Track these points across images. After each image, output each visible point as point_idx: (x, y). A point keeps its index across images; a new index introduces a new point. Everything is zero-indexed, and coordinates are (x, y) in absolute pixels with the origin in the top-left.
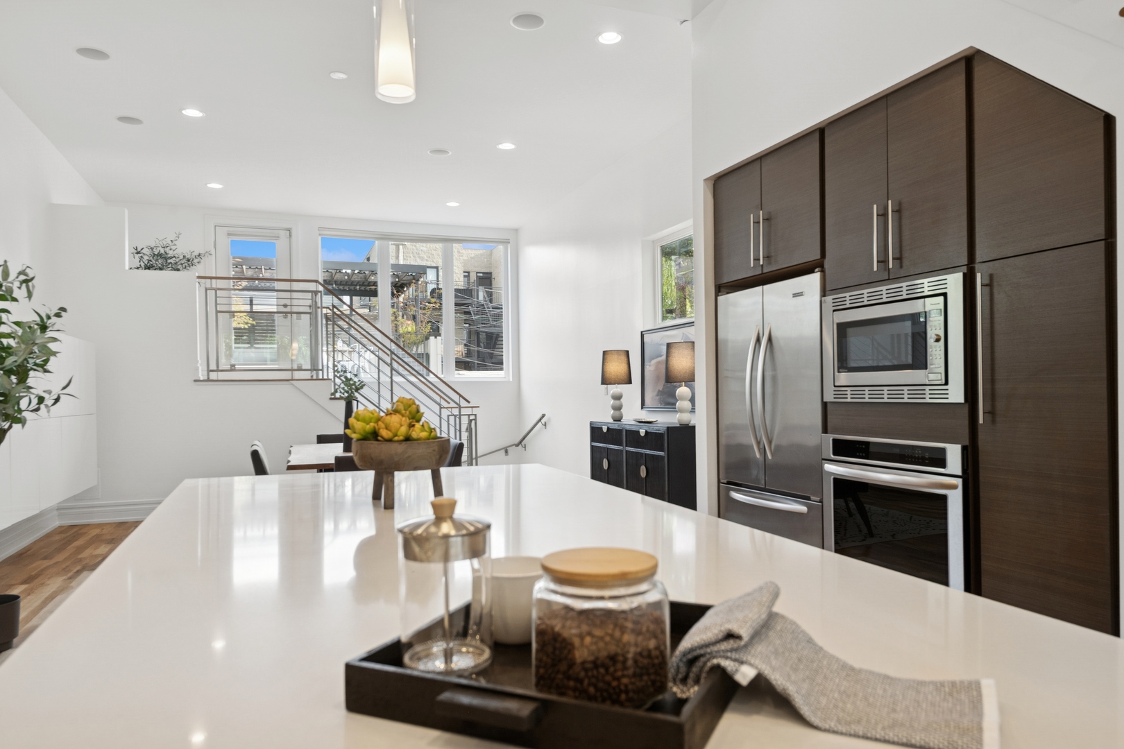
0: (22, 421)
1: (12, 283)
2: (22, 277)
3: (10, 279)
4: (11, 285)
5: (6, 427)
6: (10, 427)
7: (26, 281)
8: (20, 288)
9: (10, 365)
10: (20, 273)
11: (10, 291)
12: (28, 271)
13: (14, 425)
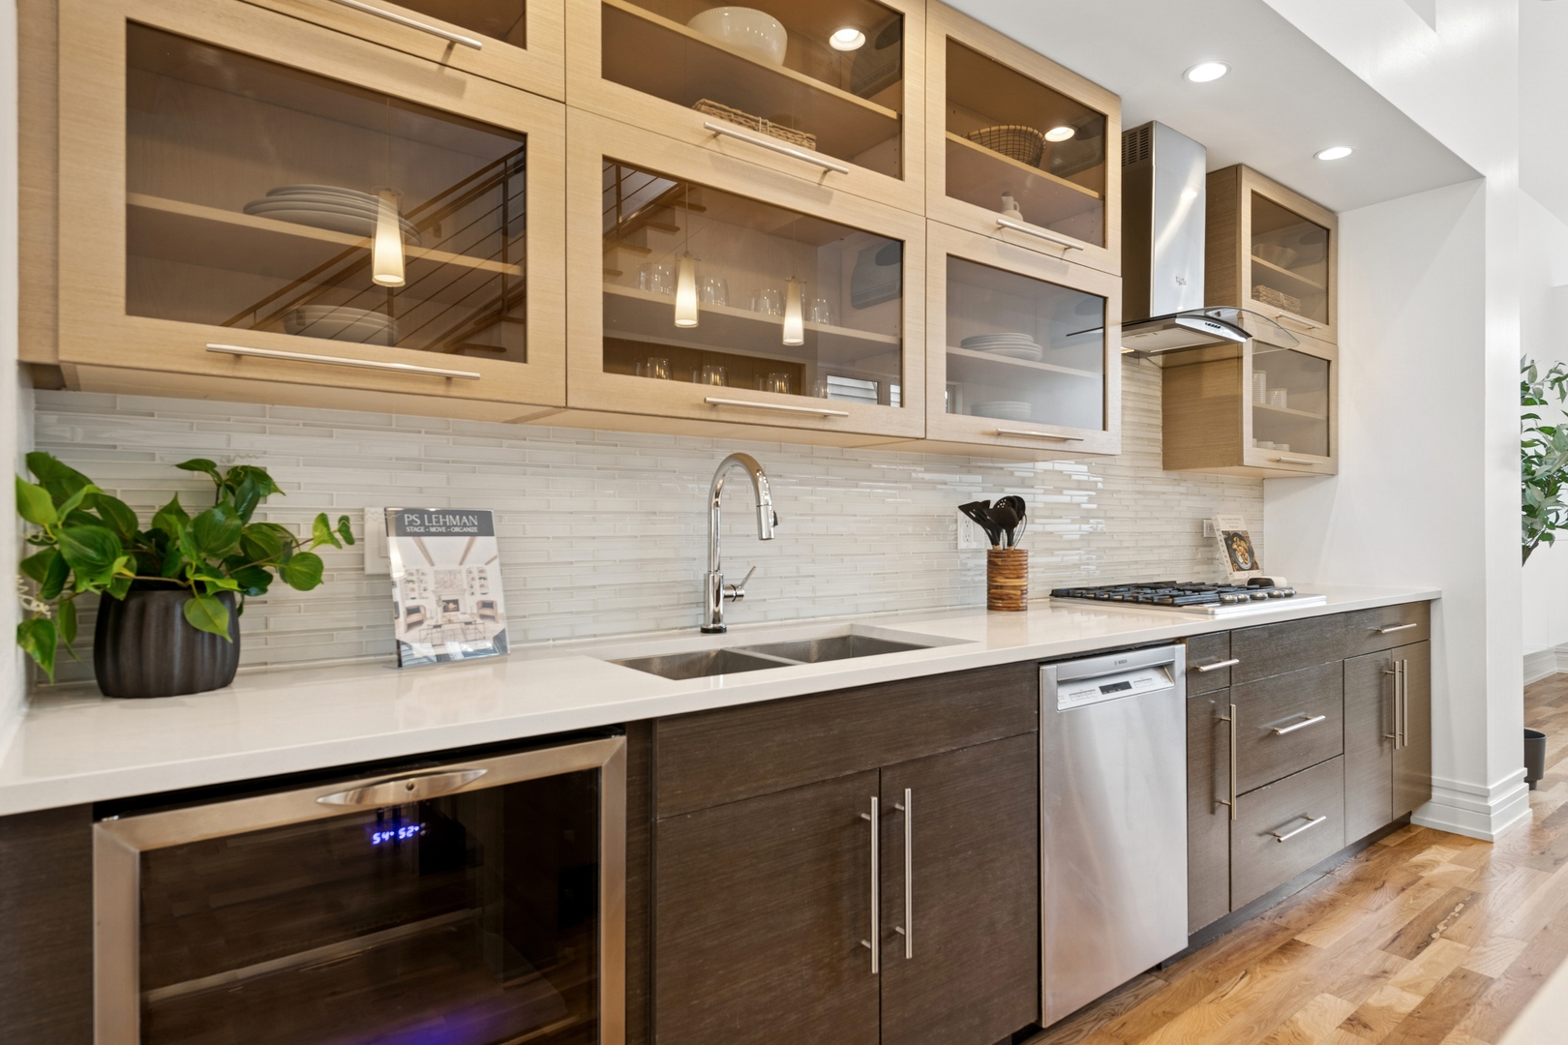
0: (1550, 538)
1: (1543, 385)
2: (1554, 376)
3: (1538, 380)
4: (1541, 387)
5: (1531, 544)
6: (1536, 544)
7: (1558, 380)
8: (1552, 388)
9: (1542, 475)
10: (1551, 371)
11: (1539, 393)
12: (1561, 367)
13: (1540, 542)
